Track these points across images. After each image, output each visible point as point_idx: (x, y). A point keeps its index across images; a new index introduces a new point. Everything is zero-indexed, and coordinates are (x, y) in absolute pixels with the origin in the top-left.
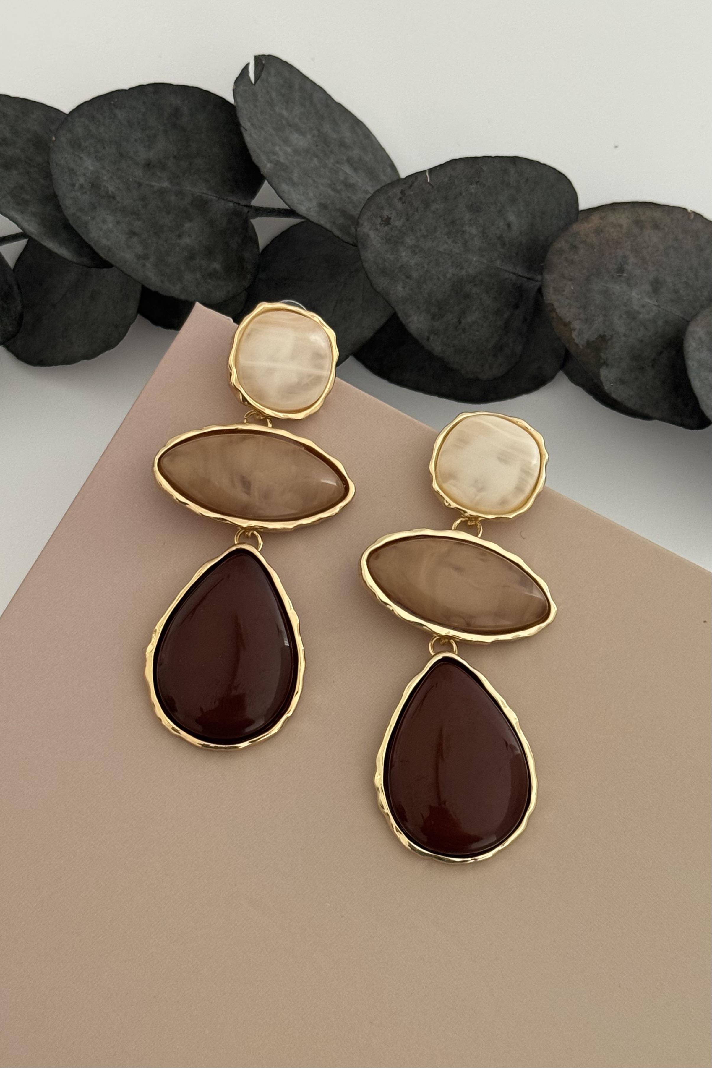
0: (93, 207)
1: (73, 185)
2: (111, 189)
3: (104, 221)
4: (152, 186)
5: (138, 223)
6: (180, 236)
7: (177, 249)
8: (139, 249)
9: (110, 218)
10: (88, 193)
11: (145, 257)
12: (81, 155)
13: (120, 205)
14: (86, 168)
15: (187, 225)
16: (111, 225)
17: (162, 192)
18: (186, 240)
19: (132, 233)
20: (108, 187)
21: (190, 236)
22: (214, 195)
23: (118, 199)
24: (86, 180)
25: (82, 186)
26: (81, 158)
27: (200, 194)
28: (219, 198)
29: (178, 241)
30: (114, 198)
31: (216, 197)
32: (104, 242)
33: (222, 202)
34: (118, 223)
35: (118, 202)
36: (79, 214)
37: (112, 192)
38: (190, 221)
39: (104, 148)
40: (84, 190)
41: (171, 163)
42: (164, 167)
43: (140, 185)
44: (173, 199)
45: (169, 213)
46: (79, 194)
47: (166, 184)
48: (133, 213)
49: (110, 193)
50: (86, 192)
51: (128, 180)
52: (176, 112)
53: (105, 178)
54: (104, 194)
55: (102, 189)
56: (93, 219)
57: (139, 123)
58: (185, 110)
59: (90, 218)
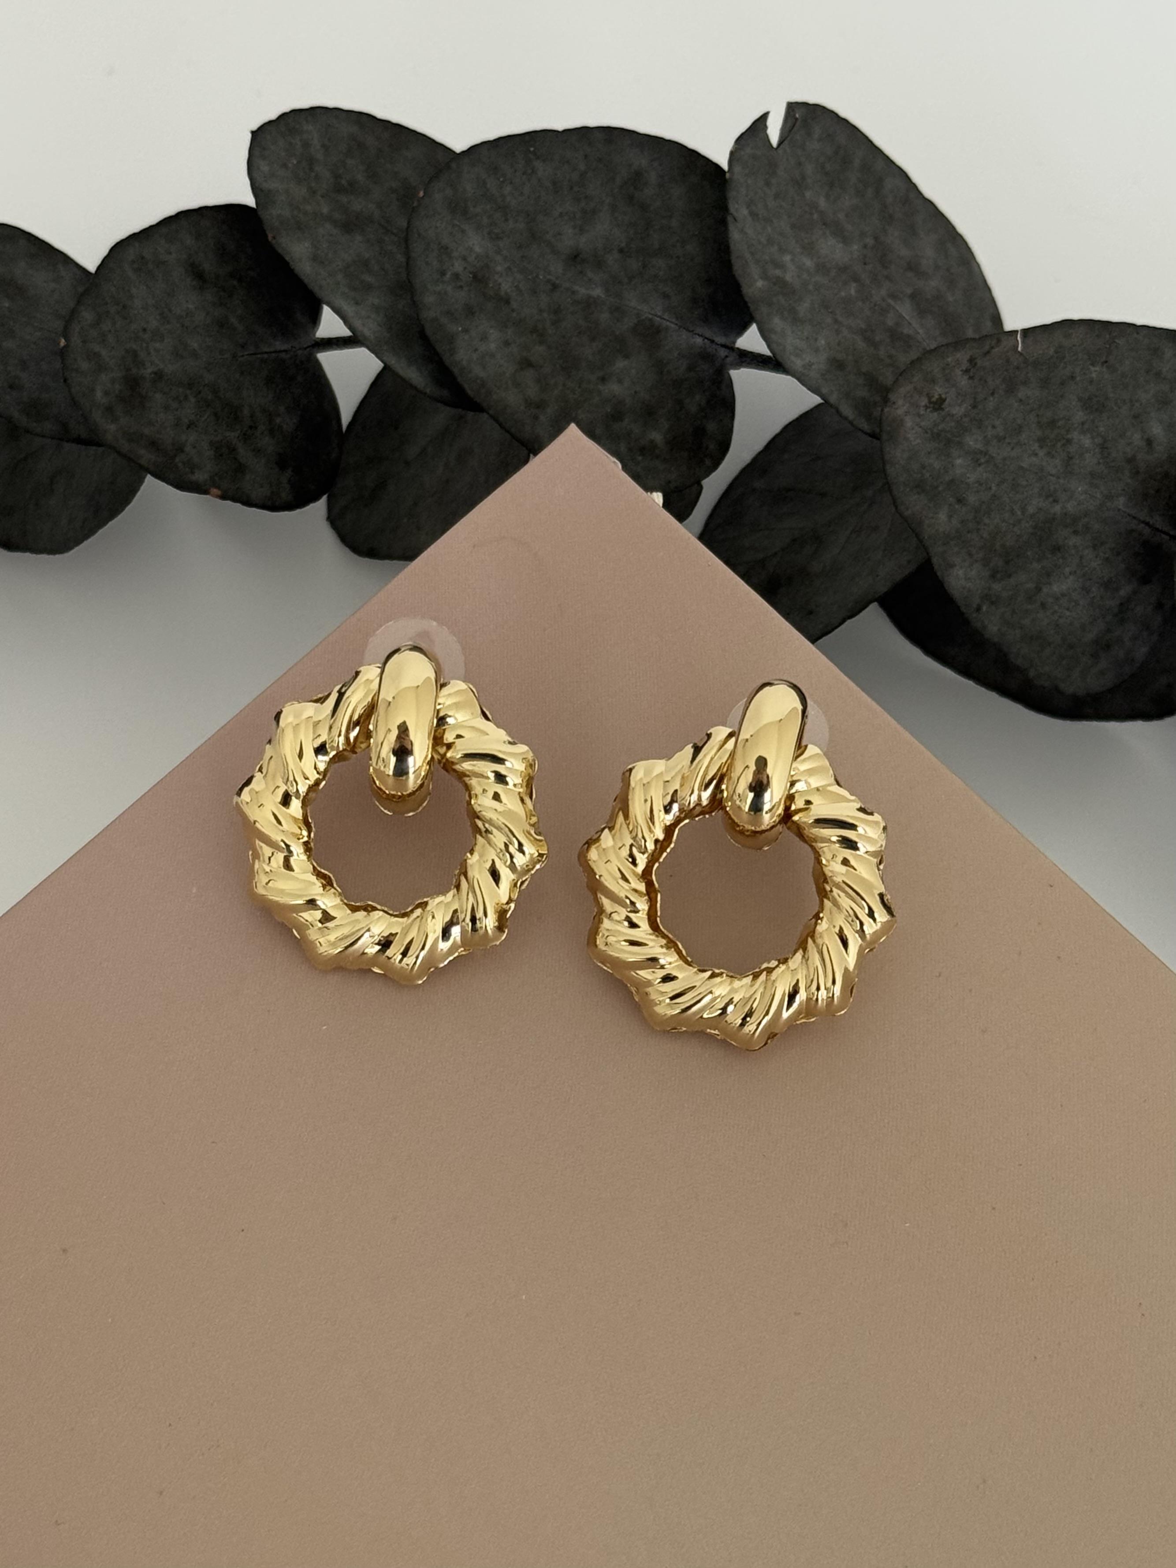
0: (470, 311)
1: (443, 274)
2: (506, 286)
3: (484, 338)
4: (573, 292)
5: (540, 349)
6: (603, 380)
7: (597, 398)
8: (533, 391)
9: (494, 334)
10: (466, 289)
11: (540, 405)
12: (465, 228)
13: (514, 315)
14: (471, 250)
15: (621, 364)
16: (493, 346)
17: (589, 304)
18: (614, 388)
19: (526, 364)
20: (500, 284)
21: (620, 381)
22: (674, 320)
23: (514, 305)
24: (465, 268)
25: (456, 276)
26: (463, 231)
27: (650, 316)
28: (680, 327)
29: (601, 387)
30: (508, 302)
31: (676, 325)
32: (478, 371)
33: (684, 335)
34: (507, 343)
35: (513, 310)
36: (444, 320)
37: (506, 293)
38: (627, 357)
39: (506, 220)
40: (459, 284)
41: (612, 259)
42: (599, 264)
43: (555, 287)
44: (604, 317)
45: (593, 339)
46: (449, 289)
47: (597, 292)
48: (534, 330)
49: (503, 293)
50: (461, 287)
51: (537, 276)
52: (637, 178)
53: (499, 269)
54: (491, 293)
55: (491, 285)
56: (466, 331)
57: (571, 188)
58: (652, 177)
59: (460, 329)
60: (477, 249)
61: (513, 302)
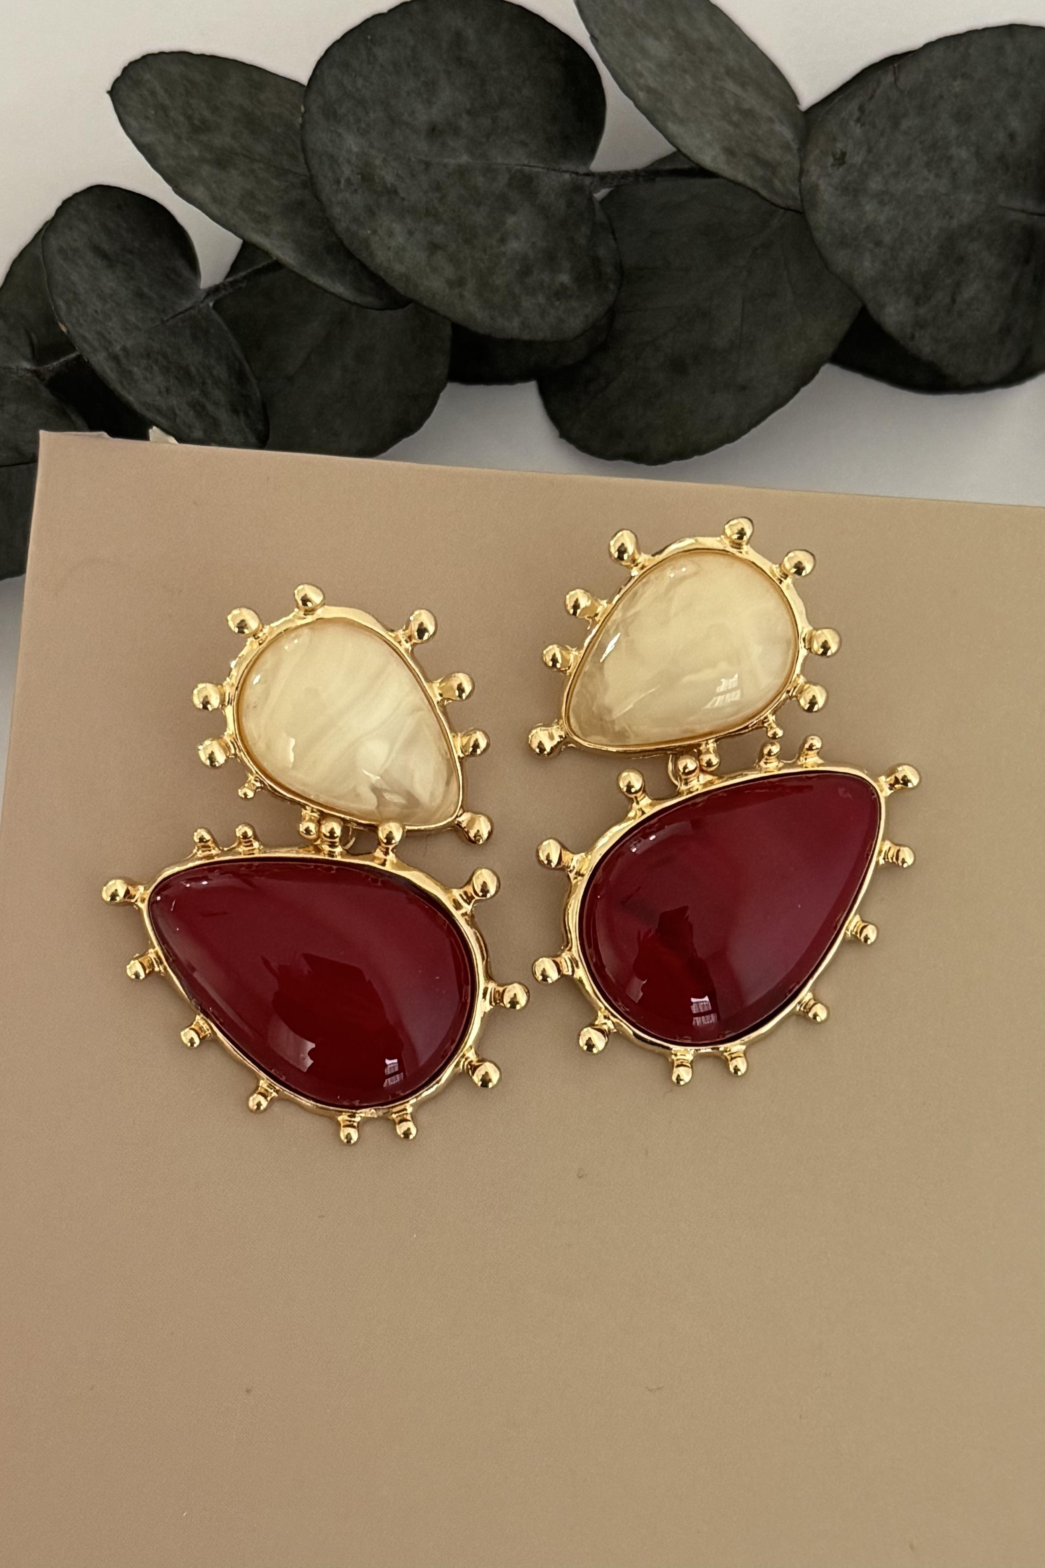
0: (371, 212)
1: (338, 182)
2: (390, 179)
3: (391, 234)
4: (445, 166)
5: (439, 229)
6: (503, 240)
7: (504, 261)
8: (449, 271)
9: (397, 227)
10: (360, 191)
11: (460, 282)
12: (340, 130)
13: (406, 203)
14: (350, 151)
15: (511, 220)
16: (401, 240)
17: (462, 172)
18: (514, 246)
19: (434, 247)
20: (384, 178)
21: (517, 237)
22: (541, 165)
23: (402, 193)
24: (352, 171)
25: (348, 181)
26: (339, 135)
27: (519, 167)
28: (548, 169)
29: (503, 249)
30: (396, 192)
31: (543, 168)
32: (399, 268)
33: (554, 175)
34: (411, 233)
35: (403, 199)
36: (354, 227)
37: (392, 184)
38: (514, 213)
39: (367, 113)
40: (353, 188)
41: (464, 123)
42: (456, 131)
43: (428, 165)
44: (480, 181)
45: (478, 204)
46: (347, 195)
47: (465, 159)
48: (428, 213)
49: (389, 185)
50: (356, 191)
51: (409, 159)
52: (458, 39)
53: (378, 162)
54: (380, 189)
55: (377, 181)
56: (375, 232)
57: (409, 65)
58: (470, 33)
59: (369, 232)
60: (355, 149)
61: (400, 191)
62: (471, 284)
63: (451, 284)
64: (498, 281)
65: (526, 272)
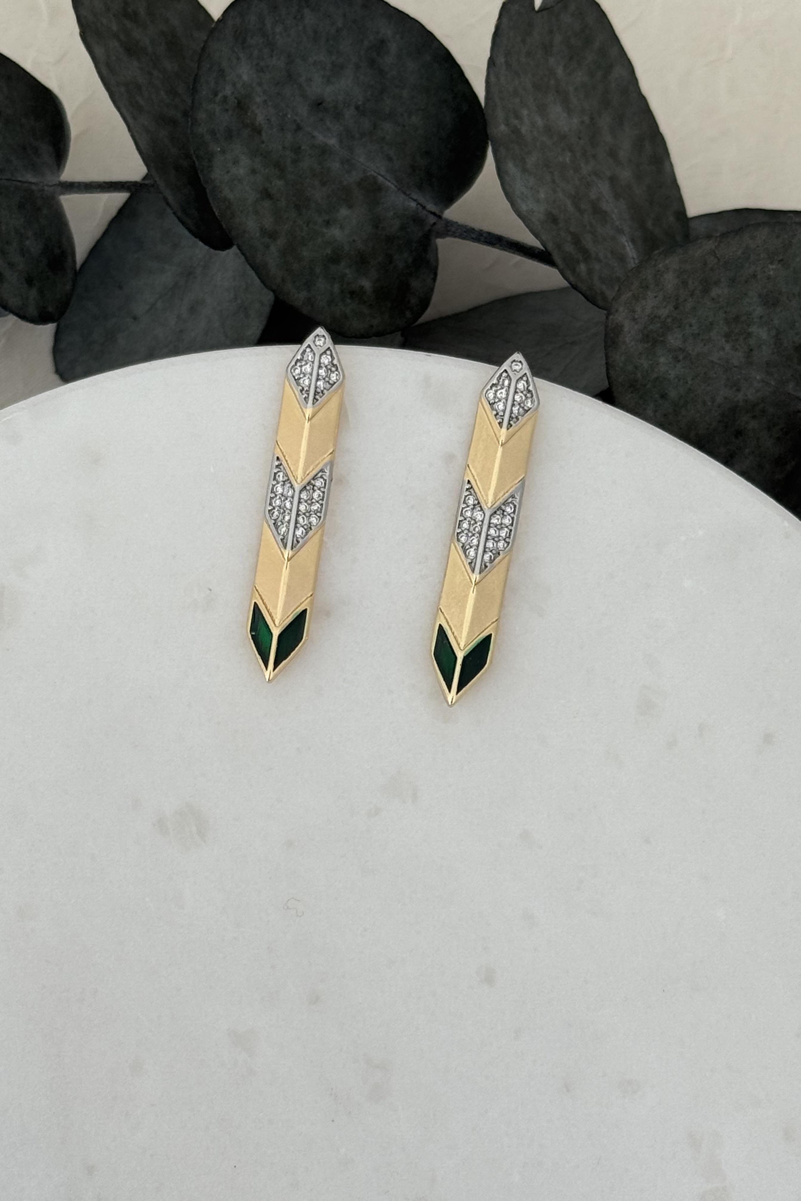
0: (230, 135)
1: (216, 95)
2: (260, 119)
3: (236, 162)
4: (313, 137)
5: (280, 183)
6: (328, 223)
7: (320, 240)
8: (268, 222)
9: (245, 161)
10: (230, 113)
11: (273, 235)
12: (241, 55)
13: (263, 146)
14: (240, 77)
15: (344, 212)
16: (242, 171)
17: (324, 151)
18: (336, 233)
19: (266, 194)
20: (256, 114)
21: (342, 228)
22: (394, 182)
23: (264, 136)
24: (233, 93)
25: (225, 99)
26: (238, 59)
27: (375, 175)
28: (399, 189)
29: (325, 230)
30: (259, 132)
31: (396, 186)
32: (227, 192)
33: (402, 197)
34: (254, 172)
35: (263, 142)
36: (208, 137)
37: (260, 124)
38: (350, 207)
39: (272, 56)
40: (226, 107)
41: (349, 113)
42: (337, 115)
43: (299, 128)
44: (335, 166)
45: (324, 184)
46: (218, 109)
47: (332, 141)
48: (277, 164)
49: (257, 123)
50: (227, 110)
51: (286, 115)
52: (381, 46)
53: (258, 99)
54: (249, 122)
55: (249, 114)
56: (223, 152)
57: (328, 40)
58: (393, 47)
59: (219, 149)
61: (264, 134)
62: (281, 242)
63: (263, 231)
64: (305, 253)
65: (335, 258)
